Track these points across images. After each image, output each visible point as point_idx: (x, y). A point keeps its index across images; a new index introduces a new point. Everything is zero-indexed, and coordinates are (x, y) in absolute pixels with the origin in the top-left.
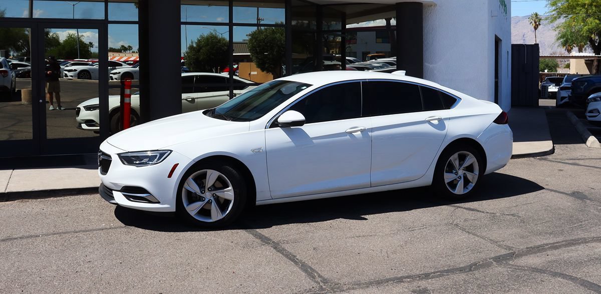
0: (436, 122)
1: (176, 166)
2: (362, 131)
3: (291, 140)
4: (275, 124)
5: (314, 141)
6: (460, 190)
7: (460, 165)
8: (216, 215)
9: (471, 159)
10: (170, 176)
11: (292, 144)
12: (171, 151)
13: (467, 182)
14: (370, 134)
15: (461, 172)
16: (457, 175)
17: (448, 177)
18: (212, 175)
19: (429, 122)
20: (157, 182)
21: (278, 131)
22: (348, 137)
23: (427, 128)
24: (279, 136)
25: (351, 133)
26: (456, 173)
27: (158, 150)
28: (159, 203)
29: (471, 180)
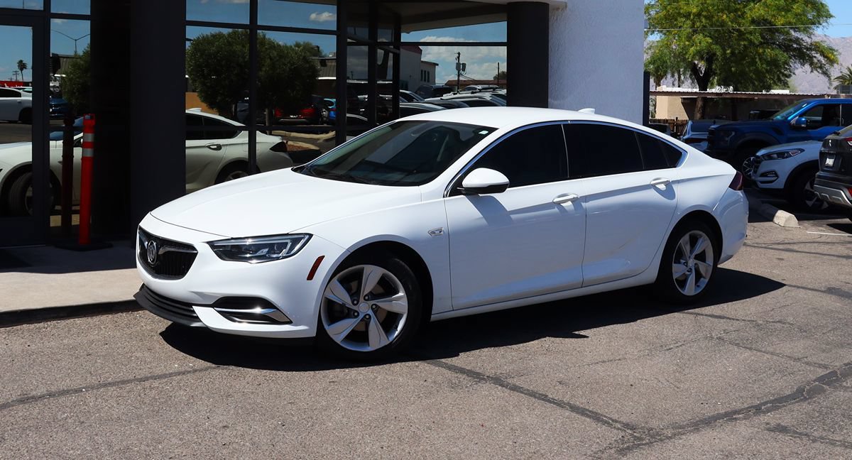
0: (662, 187)
1: (320, 259)
2: (574, 200)
3: (481, 216)
4: (456, 189)
5: (512, 216)
6: (690, 290)
7: (691, 252)
8: (377, 339)
9: (705, 244)
10: (311, 276)
11: (484, 222)
12: (311, 236)
13: (699, 276)
14: (583, 204)
15: (692, 262)
16: (687, 266)
17: (678, 270)
18: (373, 274)
19: (653, 186)
20: (289, 288)
21: (462, 200)
22: (556, 210)
23: (652, 195)
24: (463, 209)
25: (559, 204)
26: (686, 264)
27: (287, 234)
28: (290, 322)
29: (704, 274)
